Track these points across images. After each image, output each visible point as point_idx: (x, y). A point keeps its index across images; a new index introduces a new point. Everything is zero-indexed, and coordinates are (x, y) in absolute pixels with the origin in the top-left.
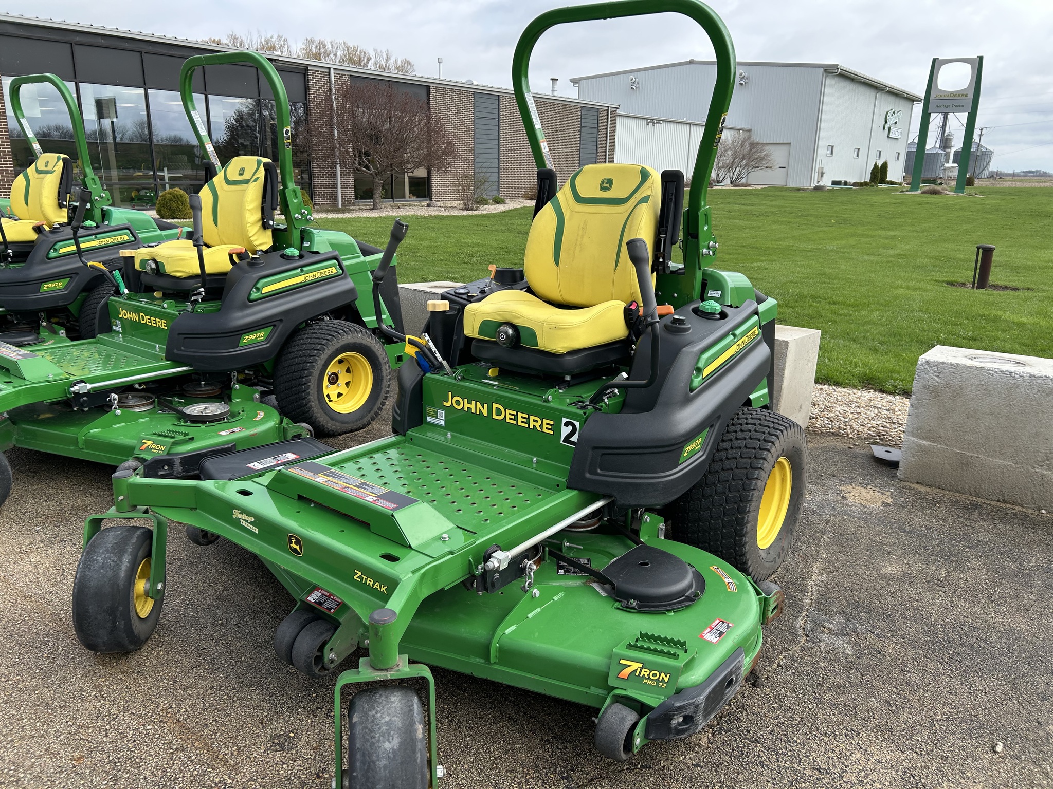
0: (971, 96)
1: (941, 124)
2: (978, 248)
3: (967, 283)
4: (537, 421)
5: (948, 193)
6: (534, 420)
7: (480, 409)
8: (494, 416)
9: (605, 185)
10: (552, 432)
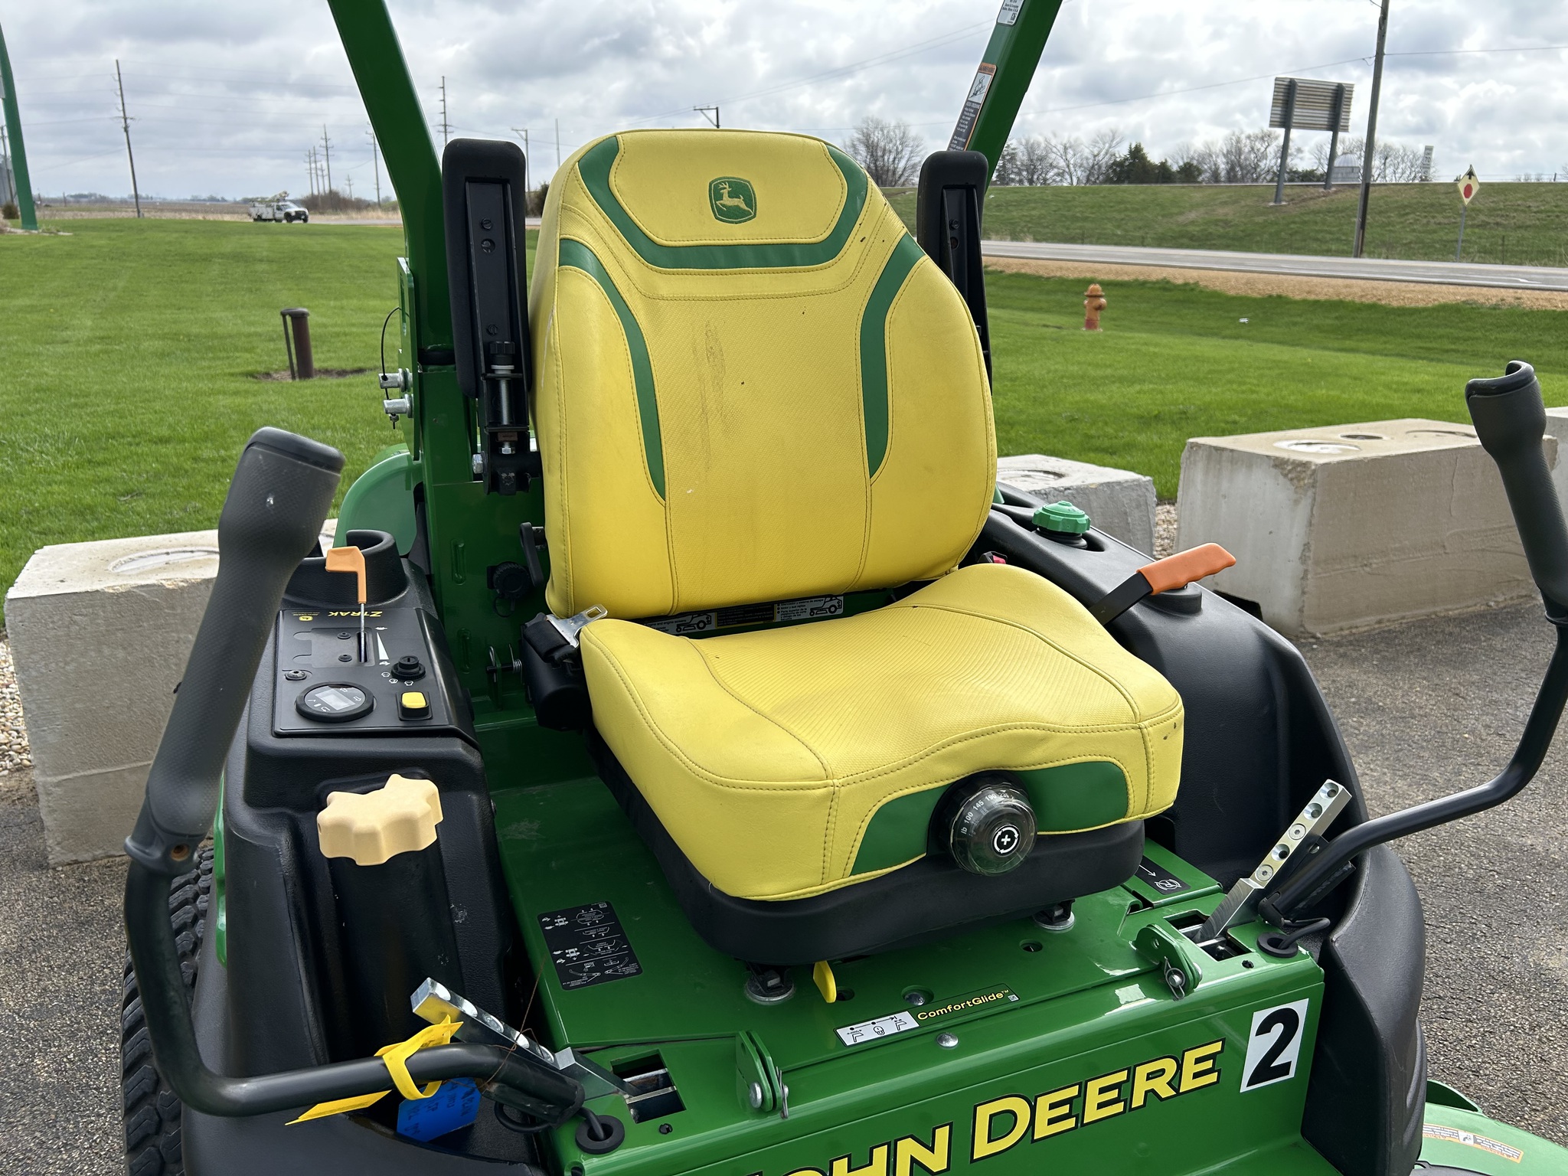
2: (284, 315)
3: (272, 372)
4: (1161, 1072)
5: (12, 230)
6: (1150, 1076)
7: (913, 1160)
8: (983, 1148)
9: (727, 201)
10: (1213, 1078)
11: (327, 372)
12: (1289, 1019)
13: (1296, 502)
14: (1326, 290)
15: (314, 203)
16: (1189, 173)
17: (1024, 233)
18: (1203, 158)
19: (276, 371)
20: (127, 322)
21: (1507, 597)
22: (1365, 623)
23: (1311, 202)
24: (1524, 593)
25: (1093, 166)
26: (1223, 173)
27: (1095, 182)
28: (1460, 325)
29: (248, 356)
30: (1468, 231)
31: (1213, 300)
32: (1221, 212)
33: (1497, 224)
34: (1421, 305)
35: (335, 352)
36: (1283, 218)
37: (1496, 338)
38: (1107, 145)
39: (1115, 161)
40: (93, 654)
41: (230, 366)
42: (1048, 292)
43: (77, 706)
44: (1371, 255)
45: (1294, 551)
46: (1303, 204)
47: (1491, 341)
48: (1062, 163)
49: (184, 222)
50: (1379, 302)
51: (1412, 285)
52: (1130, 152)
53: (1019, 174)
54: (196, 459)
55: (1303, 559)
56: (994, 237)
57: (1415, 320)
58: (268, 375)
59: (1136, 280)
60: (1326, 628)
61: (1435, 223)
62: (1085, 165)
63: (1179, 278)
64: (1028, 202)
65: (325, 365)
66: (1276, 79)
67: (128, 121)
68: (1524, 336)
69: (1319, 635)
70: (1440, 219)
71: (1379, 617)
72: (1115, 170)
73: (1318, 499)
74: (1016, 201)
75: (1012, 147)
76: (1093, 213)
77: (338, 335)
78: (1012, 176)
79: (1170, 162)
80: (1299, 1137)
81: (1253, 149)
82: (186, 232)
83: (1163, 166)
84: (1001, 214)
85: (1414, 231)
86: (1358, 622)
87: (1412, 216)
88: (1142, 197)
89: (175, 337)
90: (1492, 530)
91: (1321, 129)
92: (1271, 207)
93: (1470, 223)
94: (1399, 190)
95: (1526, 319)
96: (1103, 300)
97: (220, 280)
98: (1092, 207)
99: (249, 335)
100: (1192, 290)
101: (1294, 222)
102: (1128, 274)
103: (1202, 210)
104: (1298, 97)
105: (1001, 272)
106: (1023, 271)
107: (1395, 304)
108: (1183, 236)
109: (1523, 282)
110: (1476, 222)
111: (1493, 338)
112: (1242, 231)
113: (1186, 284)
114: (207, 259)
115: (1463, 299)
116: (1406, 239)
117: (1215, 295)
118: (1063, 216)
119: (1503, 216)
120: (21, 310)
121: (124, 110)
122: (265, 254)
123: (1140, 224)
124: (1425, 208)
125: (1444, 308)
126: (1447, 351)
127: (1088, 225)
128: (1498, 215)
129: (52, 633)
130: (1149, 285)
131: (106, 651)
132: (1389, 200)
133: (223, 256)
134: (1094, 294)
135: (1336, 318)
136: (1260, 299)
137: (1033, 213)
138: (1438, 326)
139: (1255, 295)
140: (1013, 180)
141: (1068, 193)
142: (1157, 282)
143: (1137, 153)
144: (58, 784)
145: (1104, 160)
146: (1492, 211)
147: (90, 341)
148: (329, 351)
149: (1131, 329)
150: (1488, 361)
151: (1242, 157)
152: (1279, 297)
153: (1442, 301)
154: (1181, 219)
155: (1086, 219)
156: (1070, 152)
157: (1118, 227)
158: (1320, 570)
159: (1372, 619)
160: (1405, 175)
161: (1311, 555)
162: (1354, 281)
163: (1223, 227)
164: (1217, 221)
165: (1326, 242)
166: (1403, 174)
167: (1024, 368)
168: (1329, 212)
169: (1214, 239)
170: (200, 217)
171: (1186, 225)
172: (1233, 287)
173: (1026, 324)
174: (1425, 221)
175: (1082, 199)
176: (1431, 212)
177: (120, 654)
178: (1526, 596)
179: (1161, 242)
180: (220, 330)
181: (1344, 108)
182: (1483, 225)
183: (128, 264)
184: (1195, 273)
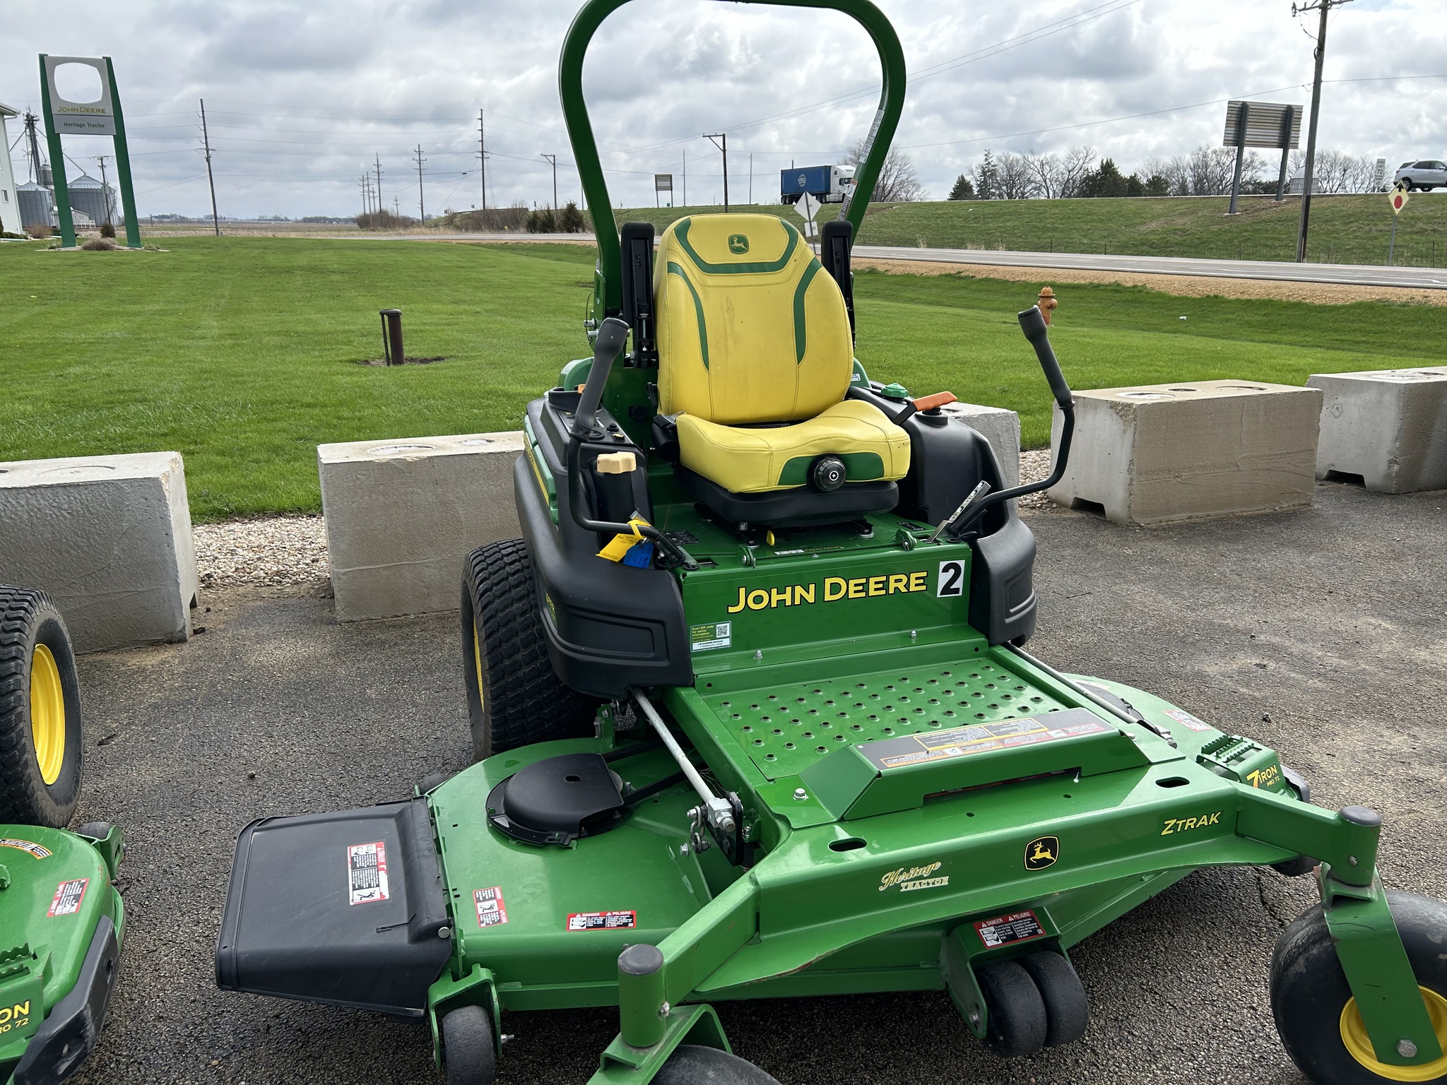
0: (110, 110)
1: (30, 149)
2: (382, 314)
3: (369, 360)
4: (900, 580)
5: (120, 247)
6: (896, 581)
7: (801, 596)
8: (828, 597)
9: (736, 245)
10: (924, 588)
11: (412, 360)
12: (957, 567)
13: (1125, 431)
14: (1258, 291)
15: (365, 222)
16: (1157, 186)
17: (998, 242)
18: (1171, 172)
19: (373, 359)
20: (245, 323)
21: (1291, 504)
22: (1179, 518)
23: (1264, 212)
24: (1303, 502)
25: (1068, 180)
26: (1190, 186)
27: (1069, 196)
28: (1373, 320)
29: (347, 347)
30: (1407, 237)
31: (1157, 300)
32: (1179, 222)
33: (1434, 230)
34: (1340, 303)
35: (416, 344)
36: (1236, 227)
37: (1402, 331)
38: (1081, 162)
39: (1088, 175)
40: (367, 498)
41: (337, 355)
42: (1013, 295)
43: (357, 528)
44: (1311, 260)
45: (1124, 466)
46: (1256, 214)
47: (1398, 334)
48: (1039, 178)
49: (259, 240)
50: (1304, 301)
51: (1335, 285)
52: (1102, 167)
53: (999, 188)
54: (339, 418)
55: (1129, 471)
56: (969, 246)
57: (1333, 316)
58: (367, 362)
59: (1091, 283)
60: (1149, 520)
61: (1377, 230)
62: (1060, 179)
63: (1128, 281)
64: (1003, 215)
65: (410, 355)
66: (1230, 102)
67: (210, 152)
68: (1427, 329)
69: (1143, 524)
70: (1381, 227)
71: (1189, 514)
72: (1087, 184)
73: (1138, 429)
74: (993, 214)
75: (992, 164)
76: (1062, 224)
77: (416, 331)
78: (993, 190)
79: (1139, 175)
80: (967, 624)
81: (1219, 163)
82: (265, 248)
83: (1133, 180)
84: (979, 225)
85: (1357, 237)
86: (1173, 517)
87: (1356, 224)
88: (1107, 209)
89: (287, 333)
90: (1274, 455)
91: (1272, 146)
92: (1226, 217)
93: (1409, 230)
94: (1346, 201)
95: (1430, 314)
96: (1054, 301)
97: (304, 289)
98: (1061, 219)
99: (344, 332)
100: (1140, 291)
101: (1247, 231)
102: (1083, 279)
103: (1162, 220)
104: (1250, 118)
105: (972, 277)
106: (992, 276)
107: (1317, 302)
108: (1144, 244)
109: (1436, 283)
110: (1414, 229)
111: (1399, 331)
112: (1198, 239)
113: (1135, 286)
114: (289, 271)
115: (1378, 298)
116: (1349, 245)
117: (1160, 295)
118: (1035, 226)
119: (1439, 223)
120: (155, 313)
121: (206, 143)
122: (335, 266)
123: (1105, 234)
124: (1368, 216)
125: (1359, 305)
126: (1358, 343)
127: (1057, 235)
128: (1435, 223)
129: (346, 484)
130: (1102, 288)
131: (374, 497)
132: (1335, 209)
133: (301, 268)
134: (1046, 295)
135: (1265, 315)
136: (1199, 299)
137: (1008, 224)
138: (1353, 322)
139: (1195, 296)
140: (994, 194)
141: (1041, 206)
142: (1110, 285)
143: (1108, 168)
144: (344, 574)
145: (1079, 175)
146: (1430, 219)
147: (221, 337)
148: (411, 344)
149: (1083, 325)
150: (1392, 351)
151: (1208, 170)
152: (1216, 297)
153: (1359, 299)
154: (1142, 228)
155: (1055, 230)
156: (1047, 167)
157: (1085, 236)
158: (1142, 479)
159: (1184, 515)
160: (1365, 186)
161: (1135, 467)
162: (1283, 283)
163: (1182, 236)
164: (1175, 230)
165: (1276, 248)
166: (1362, 184)
167: (974, 355)
168: (1279, 221)
169: (1173, 247)
170: (270, 235)
171: (1145, 234)
172: (1175, 289)
173: (988, 321)
174: (1367, 228)
175: (1053, 211)
176: (1373, 220)
177: (382, 499)
178: (1305, 504)
179: (1123, 249)
180: (320, 328)
181: (1294, 127)
182: (1421, 232)
183: (226, 276)
184: (1143, 277)
